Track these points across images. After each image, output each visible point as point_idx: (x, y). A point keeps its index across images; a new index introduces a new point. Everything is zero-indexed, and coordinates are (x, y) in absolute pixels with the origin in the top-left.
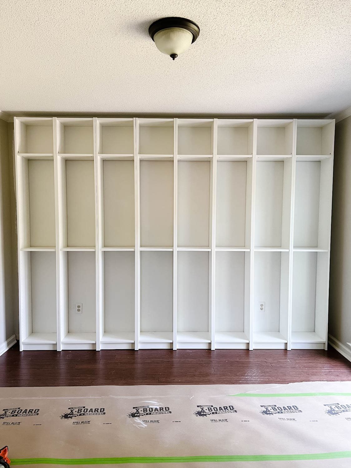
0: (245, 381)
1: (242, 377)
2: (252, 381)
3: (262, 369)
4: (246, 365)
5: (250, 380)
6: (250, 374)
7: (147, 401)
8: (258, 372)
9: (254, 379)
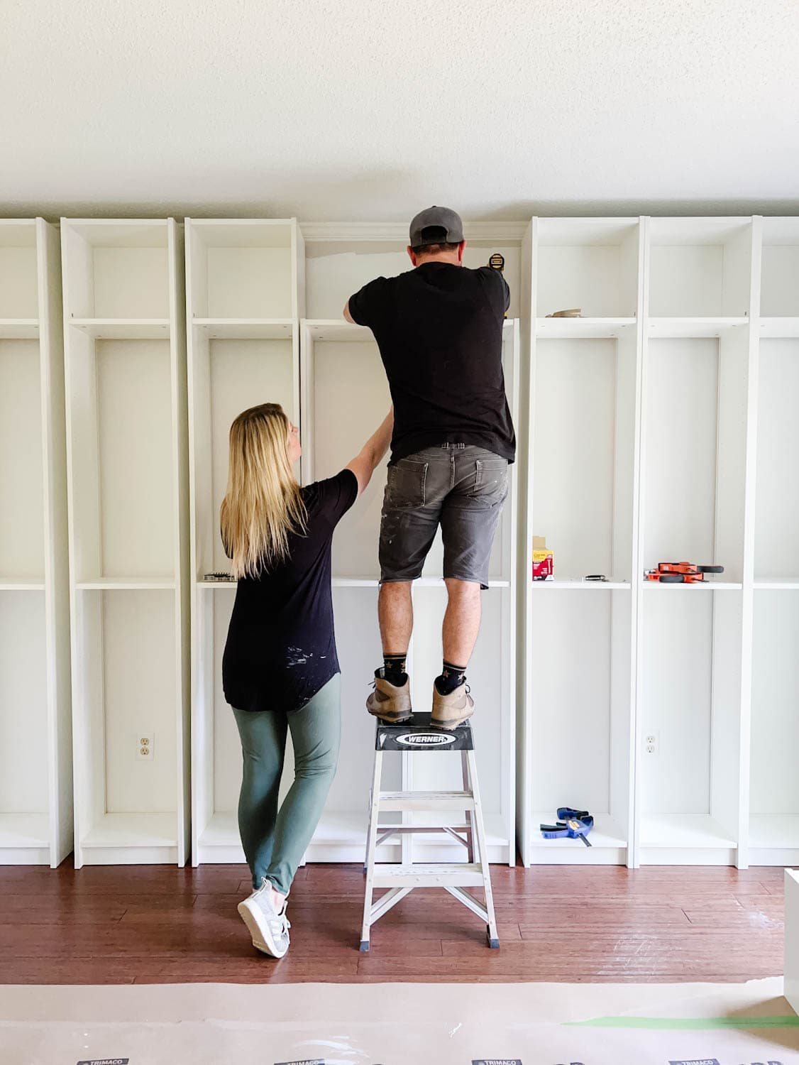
0: (616, 972)
1: (604, 957)
2: (636, 973)
3: (662, 930)
4: (611, 917)
5: (630, 969)
6: (626, 948)
7: (318, 1042)
8: (651, 940)
9: (640, 963)
